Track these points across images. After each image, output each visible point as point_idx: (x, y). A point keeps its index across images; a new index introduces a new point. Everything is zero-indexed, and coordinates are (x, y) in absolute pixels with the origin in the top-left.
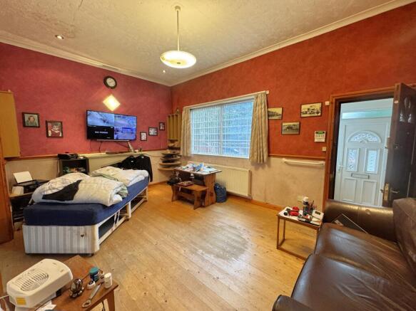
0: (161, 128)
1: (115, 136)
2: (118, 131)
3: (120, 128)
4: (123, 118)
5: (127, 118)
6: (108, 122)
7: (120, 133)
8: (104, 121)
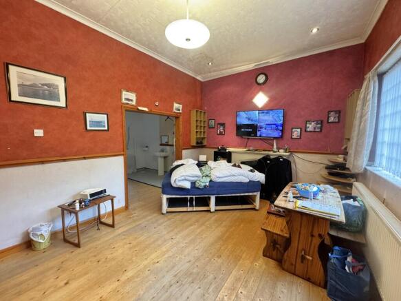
0: (331, 119)
1: (258, 133)
2: (261, 128)
3: (263, 124)
4: (267, 113)
5: (271, 112)
6: (252, 120)
7: (263, 130)
8: (249, 119)
